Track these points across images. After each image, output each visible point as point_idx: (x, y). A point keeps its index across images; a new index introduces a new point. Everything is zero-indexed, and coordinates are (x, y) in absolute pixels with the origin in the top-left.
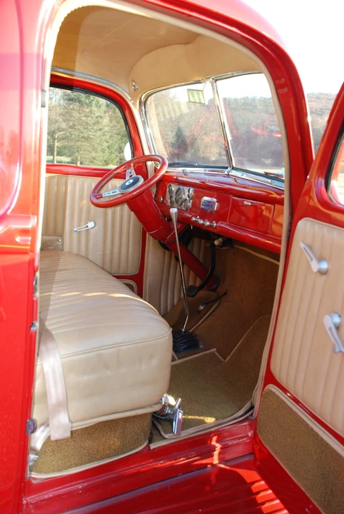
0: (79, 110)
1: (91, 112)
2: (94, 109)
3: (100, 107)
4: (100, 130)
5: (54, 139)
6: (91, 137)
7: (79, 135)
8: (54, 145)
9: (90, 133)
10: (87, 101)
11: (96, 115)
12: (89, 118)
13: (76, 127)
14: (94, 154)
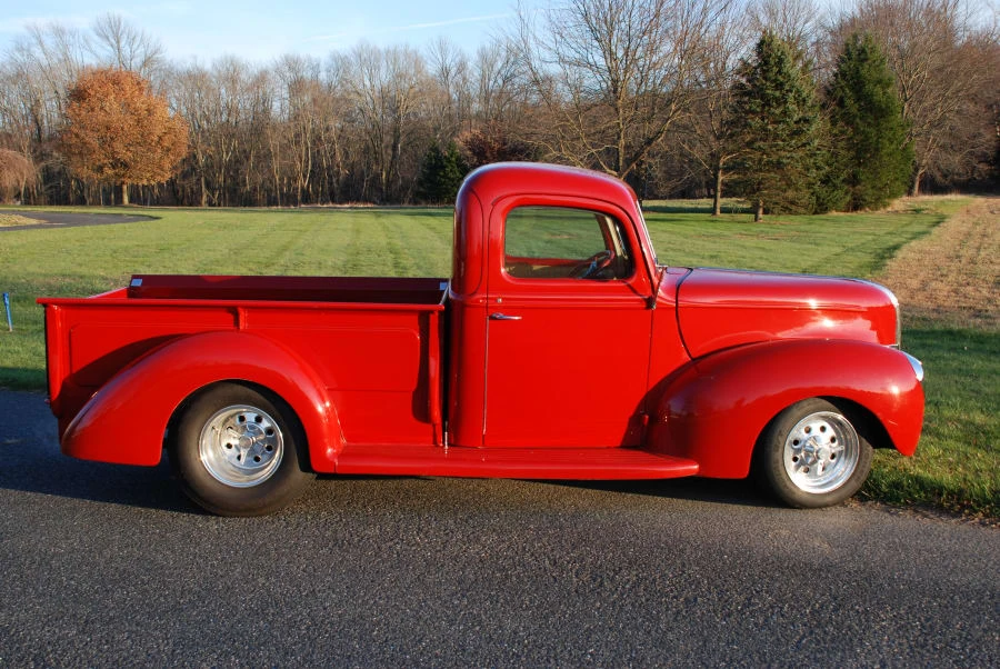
0: (762, 112)
1: (784, 113)
2: (792, 107)
3: (804, 100)
4: (804, 145)
5: (716, 169)
6: (784, 161)
7: (760, 160)
8: (717, 178)
9: (782, 153)
10: (778, 94)
11: (796, 118)
12: (781, 126)
13: (756, 145)
14: (790, 194)
